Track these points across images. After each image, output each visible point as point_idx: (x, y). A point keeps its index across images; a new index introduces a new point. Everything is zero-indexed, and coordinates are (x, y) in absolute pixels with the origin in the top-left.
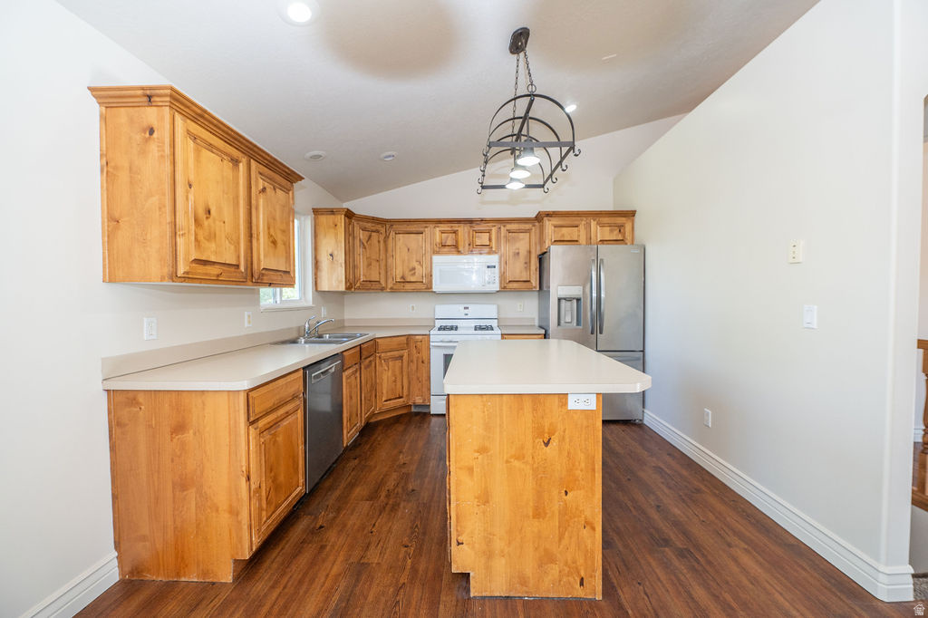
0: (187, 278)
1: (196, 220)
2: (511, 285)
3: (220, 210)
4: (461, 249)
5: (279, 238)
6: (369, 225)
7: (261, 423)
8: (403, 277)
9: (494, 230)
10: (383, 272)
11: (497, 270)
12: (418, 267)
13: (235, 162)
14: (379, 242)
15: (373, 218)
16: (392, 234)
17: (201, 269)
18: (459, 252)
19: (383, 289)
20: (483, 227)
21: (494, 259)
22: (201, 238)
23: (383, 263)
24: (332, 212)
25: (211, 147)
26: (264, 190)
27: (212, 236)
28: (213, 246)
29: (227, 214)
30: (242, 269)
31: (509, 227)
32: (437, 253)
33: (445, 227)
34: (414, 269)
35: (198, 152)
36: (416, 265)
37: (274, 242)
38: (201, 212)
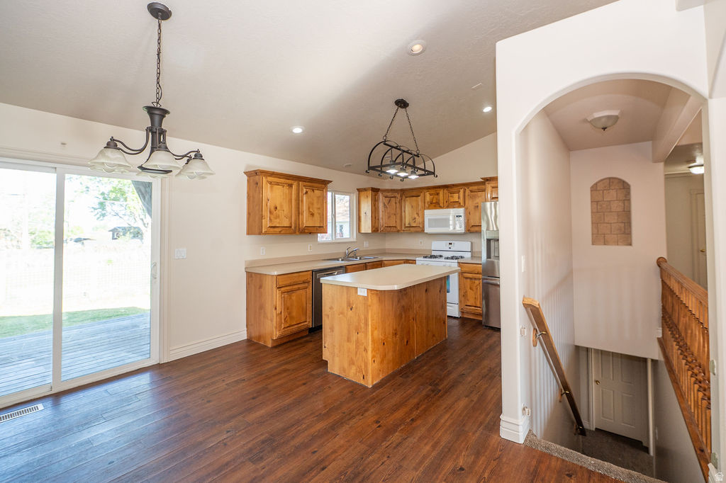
0: (266, 233)
1: (270, 212)
2: (473, 229)
3: (281, 206)
4: (441, 205)
5: (316, 212)
6: (389, 194)
7: (282, 289)
8: (409, 224)
9: (462, 191)
10: (398, 221)
11: (462, 219)
12: (417, 217)
13: (290, 186)
14: (396, 203)
15: (392, 190)
16: (404, 197)
17: (272, 230)
18: (441, 207)
19: (398, 231)
20: (455, 189)
21: (461, 211)
22: (272, 218)
23: (398, 216)
24: (365, 190)
25: (278, 184)
26: (306, 193)
27: (277, 217)
28: (278, 220)
29: (286, 208)
30: (293, 227)
31: (471, 188)
32: (429, 208)
33: (432, 191)
34: (415, 218)
35: (271, 188)
36: (416, 216)
37: (312, 215)
38: (273, 209)
